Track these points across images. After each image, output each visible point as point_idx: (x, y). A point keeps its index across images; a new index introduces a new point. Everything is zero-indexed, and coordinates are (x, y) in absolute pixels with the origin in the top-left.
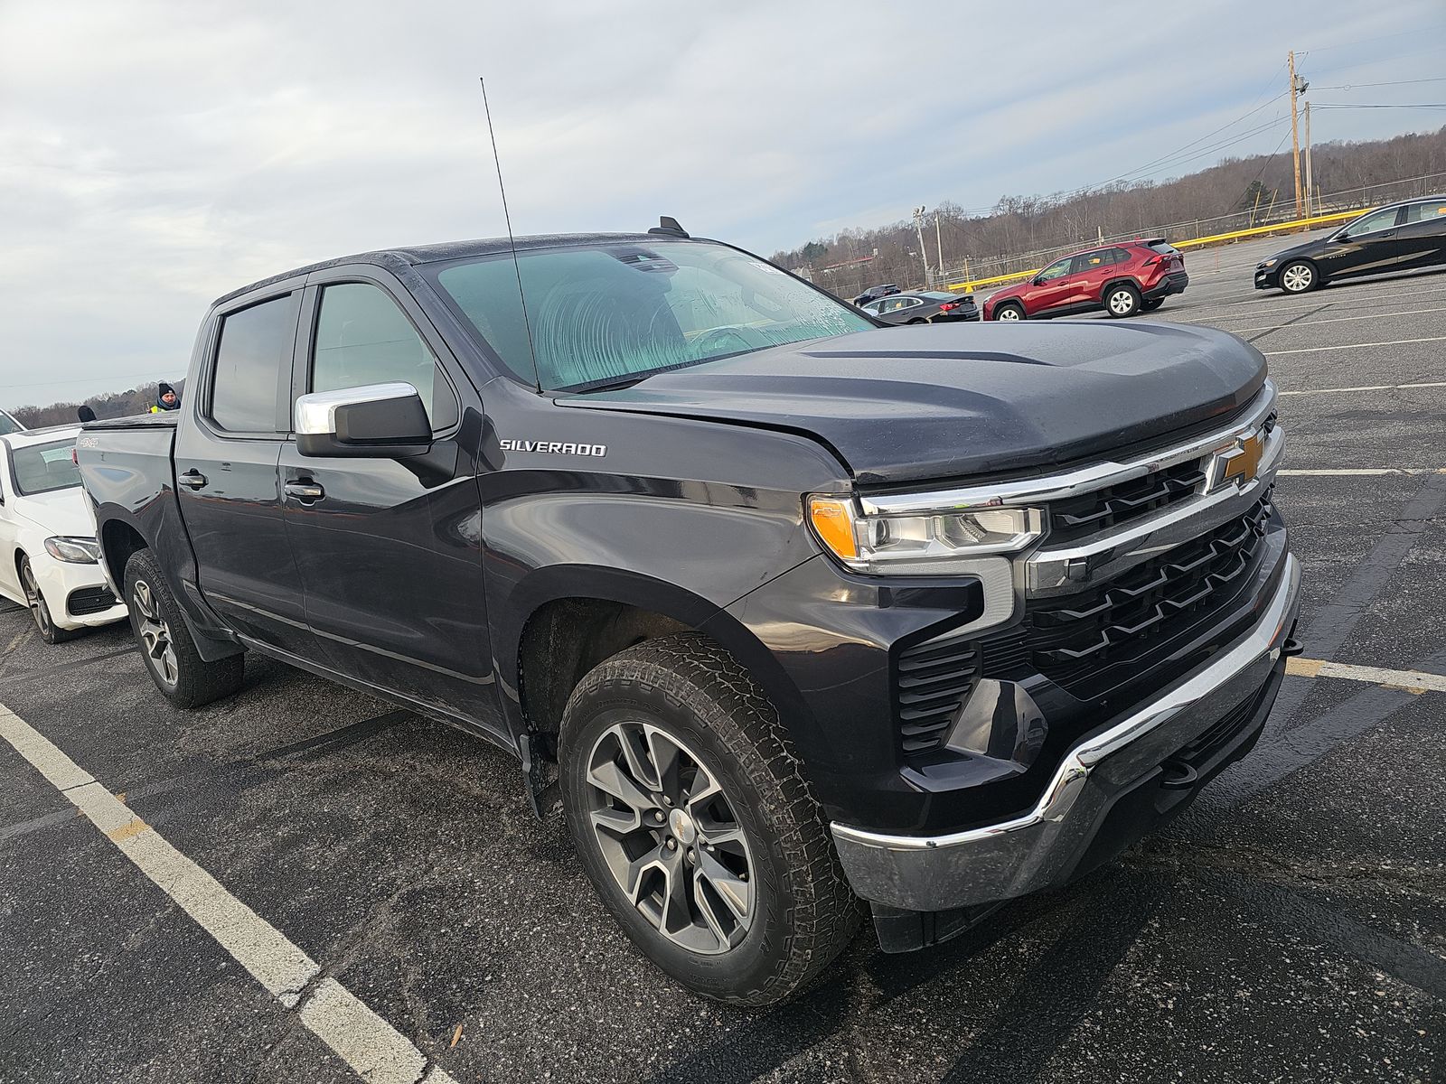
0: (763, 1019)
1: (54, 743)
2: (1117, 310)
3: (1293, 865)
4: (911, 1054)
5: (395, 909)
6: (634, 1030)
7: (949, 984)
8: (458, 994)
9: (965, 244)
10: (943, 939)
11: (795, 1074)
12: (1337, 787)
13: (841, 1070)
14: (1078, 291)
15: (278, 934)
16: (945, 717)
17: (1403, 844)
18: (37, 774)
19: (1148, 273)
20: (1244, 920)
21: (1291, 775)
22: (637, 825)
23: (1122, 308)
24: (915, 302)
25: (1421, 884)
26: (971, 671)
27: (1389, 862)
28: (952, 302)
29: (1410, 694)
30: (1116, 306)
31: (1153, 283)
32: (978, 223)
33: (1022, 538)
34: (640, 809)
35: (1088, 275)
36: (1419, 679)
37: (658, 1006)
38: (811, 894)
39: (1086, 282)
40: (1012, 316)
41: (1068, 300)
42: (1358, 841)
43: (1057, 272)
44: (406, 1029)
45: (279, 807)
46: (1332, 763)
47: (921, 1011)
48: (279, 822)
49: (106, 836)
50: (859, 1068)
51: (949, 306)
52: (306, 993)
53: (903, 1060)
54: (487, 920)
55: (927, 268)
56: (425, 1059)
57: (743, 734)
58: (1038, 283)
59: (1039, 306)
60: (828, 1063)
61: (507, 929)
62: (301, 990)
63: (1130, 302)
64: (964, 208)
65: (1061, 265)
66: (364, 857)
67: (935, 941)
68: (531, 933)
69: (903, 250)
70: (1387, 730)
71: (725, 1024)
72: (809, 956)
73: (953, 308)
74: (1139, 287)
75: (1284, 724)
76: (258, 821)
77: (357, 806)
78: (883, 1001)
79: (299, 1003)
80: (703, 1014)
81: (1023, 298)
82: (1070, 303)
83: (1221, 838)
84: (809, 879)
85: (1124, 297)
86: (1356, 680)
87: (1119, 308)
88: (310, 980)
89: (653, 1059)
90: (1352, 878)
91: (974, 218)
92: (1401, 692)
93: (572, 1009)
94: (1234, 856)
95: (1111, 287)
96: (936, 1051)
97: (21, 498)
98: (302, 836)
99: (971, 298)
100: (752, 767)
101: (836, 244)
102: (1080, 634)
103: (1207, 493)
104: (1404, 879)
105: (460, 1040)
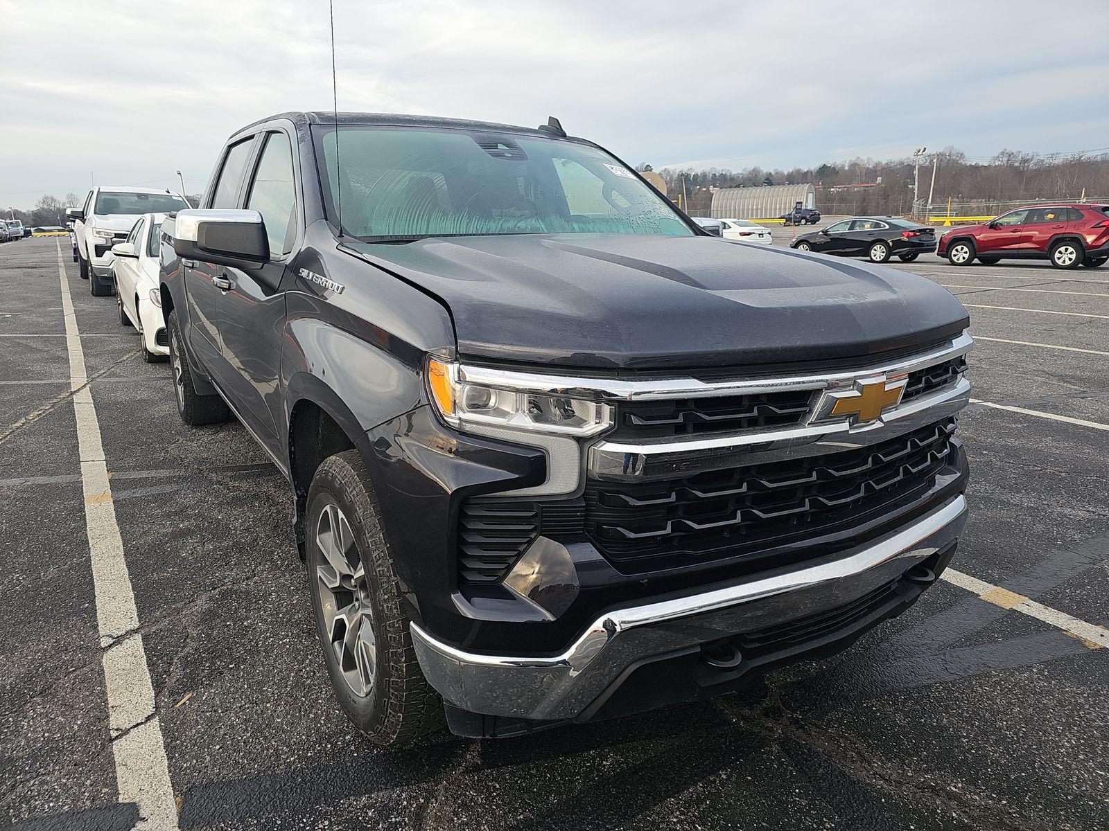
0: (384, 755)
1: (101, 428)
2: (1060, 262)
3: (874, 762)
4: (467, 816)
5: (210, 599)
6: (296, 734)
7: (534, 772)
8: (206, 671)
9: (959, 186)
10: (500, 736)
11: (376, 803)
12: (959, 707)
13: (410, 811)
14: (1028, 239)
15: (131, 594)
16: (506, 560)
17: (983, 774)
18: (76, 447)
19: (1096, 234)
20: (799, 795)
21: (928, 687)
22: (337, 584)
23: (1064, 261)
24: (882, 226)
25: (976, 813)
26: (531, 527)
27: (960, 785)
28: (913, 231)
29: (1084, 646)
30: (1059, 258)
31: (1099, 243)
32: (976, 168)
33: (593, 427)
34: (340, 573)
35: (1040, 227)
36: (1102, 636)
37: (322, 722)
38: (403, 671)
39: (1037, 233)
40: (964, 251)
41: (1016, 246)
42: (946, 760)
43: (1013, 220)
44: (158, 686)
45: (192, 508)
46: (971, 687)
47: (498, 786)
48: (188, 517)
49: (84, 499)
50: (425, 814)
51: (911, 234)
52: (118, 640)
53: (458, 819)
54: (260, 624)
55: (916, 199)
56: (154, 710)
57: (381, 535)
58: (993, 226)
59: (988, 247)
60: (405, 803)
61: (268, 634)
62: (118, 637)
63: (1073, 257)
64: (966, 154)
65: (1020, 214)
66: (218, 556)
67: (495, 735)
68: (281, 642)
69: (904, 182)
70: (1040, 672)
71: (357, 750)
72: (401, 719)
73: (914, 236)
74: (1084, 245)
75: (951, 642)
76: (175, 513)
77: (238, 520)
78: (477, 769)
79: (110, 646)
80: (348, 737)
81: (976, 237)
82: (1019, 249)
83: (829, 722)
84: (403, 660)
85: (1069, 252)
86: (1044, 622)
87: (1062, 260)
88: (127, 632)
89: (292, 759)
90: (919, 789)
91: (973, 164)
92: (1078, 642)
93: (268, 705)
94: (831, 739)
95: (1059, 241)
96: (486, 820)
97: (150, 258)
98: (193, 531)
99: (932, 230)
100: (380, 562)
101: (847, 168)
102: (642, 520)
103: (809, 424)
104: (962, 804)
105: (184, 703)
